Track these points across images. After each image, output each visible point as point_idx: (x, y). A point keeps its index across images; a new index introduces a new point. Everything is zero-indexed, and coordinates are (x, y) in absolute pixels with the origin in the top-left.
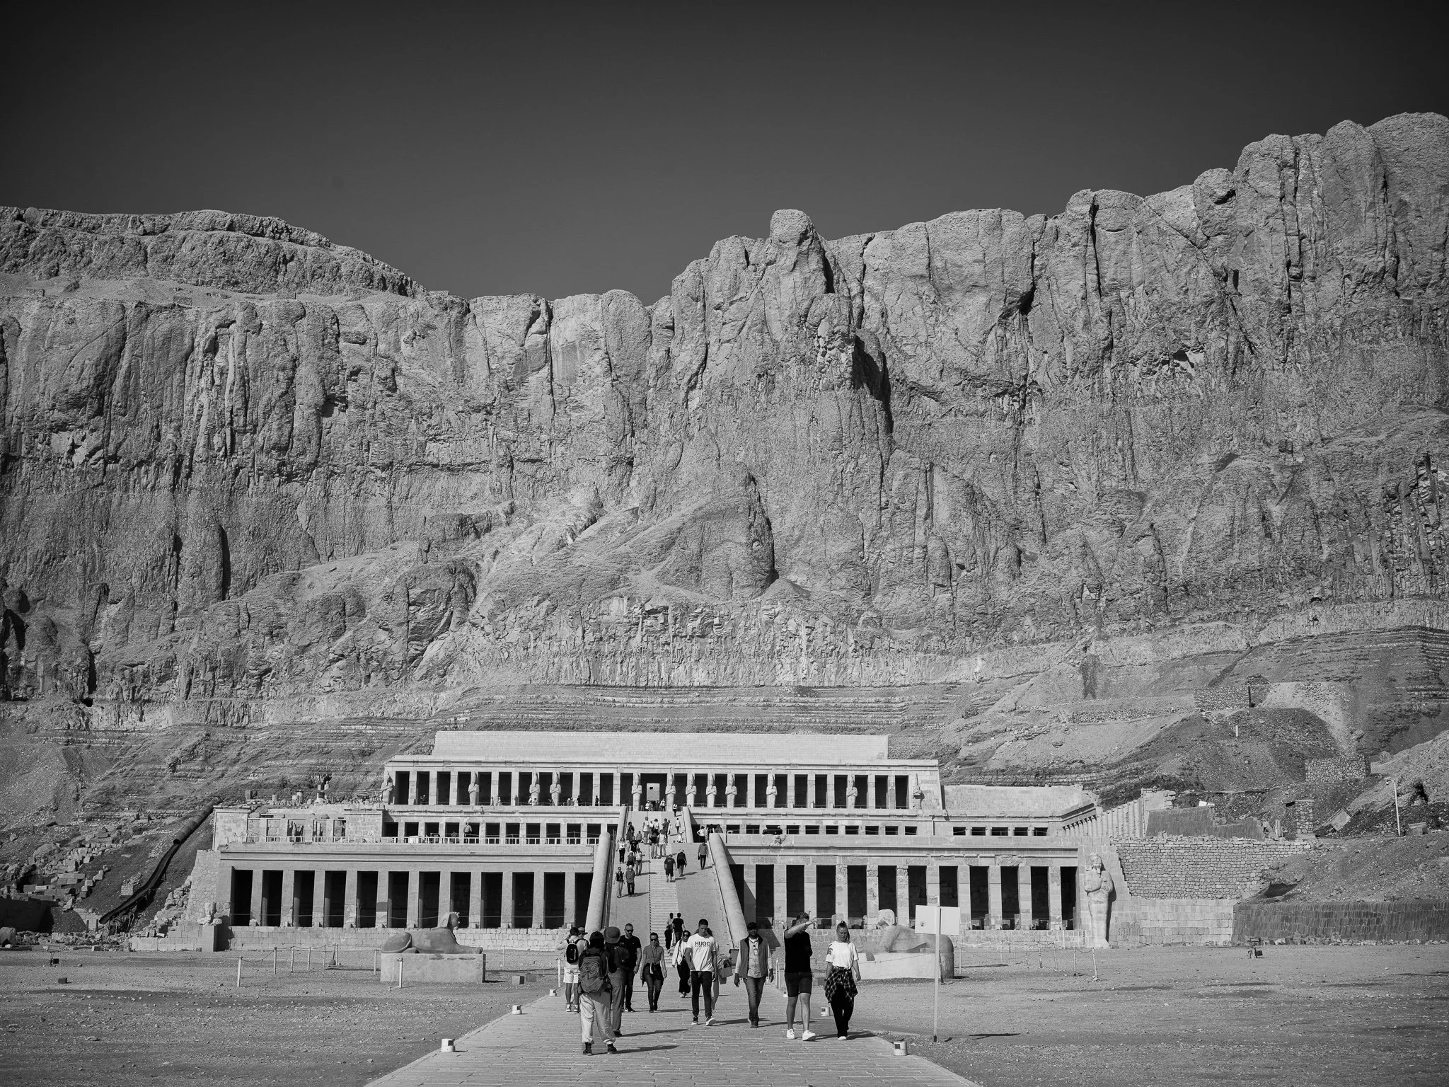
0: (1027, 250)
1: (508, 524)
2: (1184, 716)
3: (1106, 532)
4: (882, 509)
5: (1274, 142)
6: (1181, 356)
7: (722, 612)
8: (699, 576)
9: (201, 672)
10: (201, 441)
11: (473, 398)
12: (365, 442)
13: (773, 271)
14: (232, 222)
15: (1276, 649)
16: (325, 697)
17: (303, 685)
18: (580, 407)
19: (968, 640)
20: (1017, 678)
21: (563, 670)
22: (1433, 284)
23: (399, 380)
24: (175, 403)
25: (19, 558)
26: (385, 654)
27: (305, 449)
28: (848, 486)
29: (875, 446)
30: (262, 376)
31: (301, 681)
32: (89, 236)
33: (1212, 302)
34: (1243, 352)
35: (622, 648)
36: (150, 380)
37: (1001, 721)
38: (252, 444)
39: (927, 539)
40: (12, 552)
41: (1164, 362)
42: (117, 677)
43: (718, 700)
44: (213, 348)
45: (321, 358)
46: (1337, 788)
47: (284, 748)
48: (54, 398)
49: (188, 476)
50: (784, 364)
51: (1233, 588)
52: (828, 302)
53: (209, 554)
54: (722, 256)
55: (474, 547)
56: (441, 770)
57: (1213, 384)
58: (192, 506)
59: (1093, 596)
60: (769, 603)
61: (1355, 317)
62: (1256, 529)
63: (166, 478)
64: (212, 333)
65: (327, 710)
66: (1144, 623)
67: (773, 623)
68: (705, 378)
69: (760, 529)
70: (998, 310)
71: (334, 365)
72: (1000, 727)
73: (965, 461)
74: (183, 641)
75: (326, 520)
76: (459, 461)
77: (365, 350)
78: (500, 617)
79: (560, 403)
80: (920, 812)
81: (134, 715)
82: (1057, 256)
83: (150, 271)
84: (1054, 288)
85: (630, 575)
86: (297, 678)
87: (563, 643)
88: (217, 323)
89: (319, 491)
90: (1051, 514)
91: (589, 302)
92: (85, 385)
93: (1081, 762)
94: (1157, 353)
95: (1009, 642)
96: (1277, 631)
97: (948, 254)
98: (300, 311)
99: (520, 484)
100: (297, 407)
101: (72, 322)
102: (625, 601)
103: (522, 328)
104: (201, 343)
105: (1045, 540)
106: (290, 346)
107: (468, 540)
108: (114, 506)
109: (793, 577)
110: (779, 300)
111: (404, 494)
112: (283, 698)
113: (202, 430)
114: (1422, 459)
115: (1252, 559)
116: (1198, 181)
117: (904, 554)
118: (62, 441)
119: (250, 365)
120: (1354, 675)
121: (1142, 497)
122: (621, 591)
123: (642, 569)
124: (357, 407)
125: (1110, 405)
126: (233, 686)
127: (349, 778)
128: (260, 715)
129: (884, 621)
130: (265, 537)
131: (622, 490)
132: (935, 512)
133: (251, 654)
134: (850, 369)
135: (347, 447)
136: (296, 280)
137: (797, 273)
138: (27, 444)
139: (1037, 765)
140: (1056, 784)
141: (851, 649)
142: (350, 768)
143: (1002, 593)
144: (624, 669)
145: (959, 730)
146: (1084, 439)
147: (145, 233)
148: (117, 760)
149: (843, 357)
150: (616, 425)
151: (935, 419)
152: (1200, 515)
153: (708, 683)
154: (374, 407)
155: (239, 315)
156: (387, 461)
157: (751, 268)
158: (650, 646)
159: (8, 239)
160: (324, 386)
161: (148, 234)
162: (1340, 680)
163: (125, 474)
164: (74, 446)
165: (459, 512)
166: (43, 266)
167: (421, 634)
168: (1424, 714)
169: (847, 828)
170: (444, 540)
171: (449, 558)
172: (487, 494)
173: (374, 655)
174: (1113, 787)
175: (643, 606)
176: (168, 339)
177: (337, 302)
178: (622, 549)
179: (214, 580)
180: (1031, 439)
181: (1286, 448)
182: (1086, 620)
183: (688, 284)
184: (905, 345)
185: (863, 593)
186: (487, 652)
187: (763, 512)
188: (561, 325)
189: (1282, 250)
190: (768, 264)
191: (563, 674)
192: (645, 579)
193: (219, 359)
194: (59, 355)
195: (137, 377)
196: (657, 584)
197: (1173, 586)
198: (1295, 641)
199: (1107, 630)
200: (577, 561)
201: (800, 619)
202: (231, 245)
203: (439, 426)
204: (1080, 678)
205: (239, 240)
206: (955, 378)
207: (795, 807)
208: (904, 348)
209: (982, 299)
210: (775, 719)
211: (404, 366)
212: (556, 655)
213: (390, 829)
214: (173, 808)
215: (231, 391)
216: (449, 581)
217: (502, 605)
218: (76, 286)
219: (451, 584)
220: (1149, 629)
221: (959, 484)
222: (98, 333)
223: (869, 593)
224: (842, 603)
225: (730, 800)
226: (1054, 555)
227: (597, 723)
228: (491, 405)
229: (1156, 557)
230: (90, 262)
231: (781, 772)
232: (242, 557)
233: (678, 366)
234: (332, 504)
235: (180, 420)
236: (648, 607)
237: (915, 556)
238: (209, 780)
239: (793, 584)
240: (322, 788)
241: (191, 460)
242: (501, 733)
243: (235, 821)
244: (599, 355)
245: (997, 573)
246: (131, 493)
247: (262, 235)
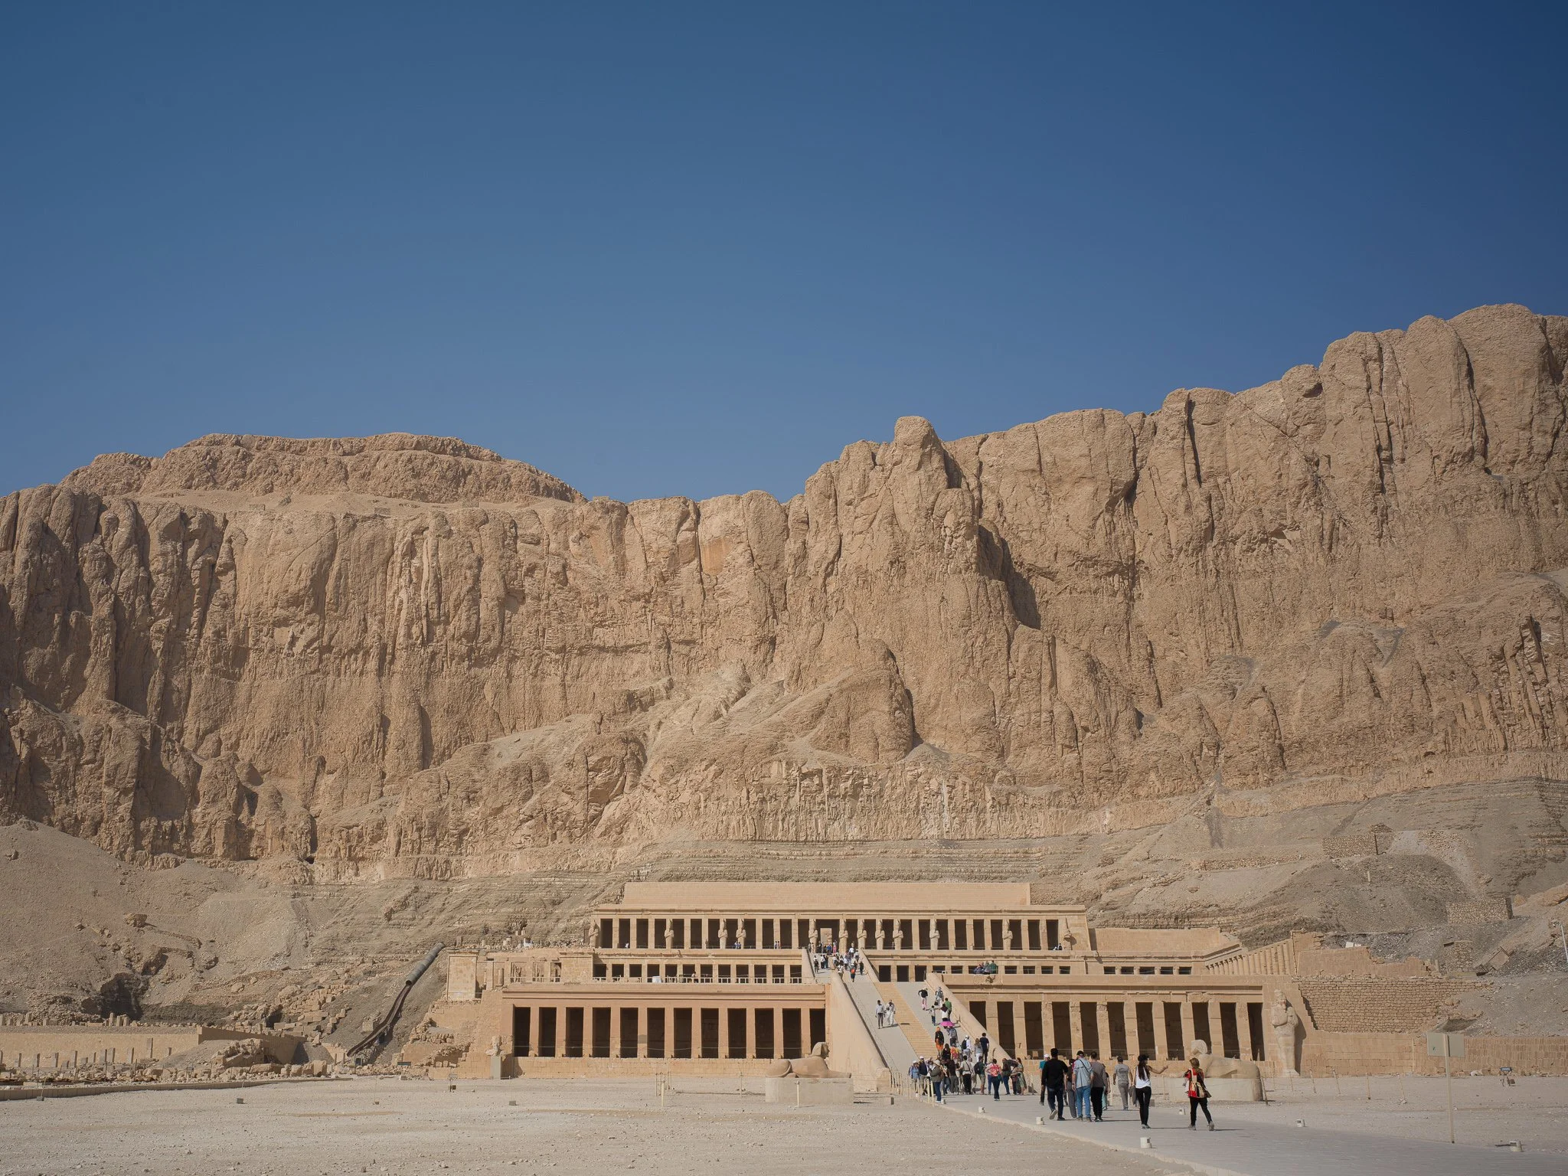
0: (1129, 444)
1: (668, 698)
2: (1314, 862)
3: (1219, 695)
4: (1010, 678)
5: (1359, 340)
6: (1279, 534)
7: (870, 774)
8: (847, 742)
9: (409, 832)
10: (402, 631)
11: (633, 588)
12: (540, 628)
13: (899, 471)
14: (418, 442)
15: (1394, 800)
16: (518, 852)
17: (498, 843)
18: (726, 594)
19: (1096, 795)
20: (1145, 829)
21: (731, 827)
22: (1521, 461)
23: (569, 574)
24: (379, 600)
25: (248, 735)
26: (568, 814)
27: (490, 636)
28: (978, 658)
29: (1001, 622)
30: (451, 574)
31: (495, 839)
32: (297, 458)
33: (1306, 485)
34: (1338, 529)
35: (782, 807)
36: (357, 580)
37: (1137, 869)
38: (445, 633)
39: (1053, 704)
40: (242, 730)
41: (1263, 541)
42: (336, 837)
43: (871, 851)
44: (411, 551)
45: (502, 557)
46: (1481, 929)
47: (483, 898)
48: (276, 597)
49: (392, 662)
50: (914, 551)
51: (1346, 744)
52: (953, 495)
53: (411, 729)
54: (851, 458)
55: (640, 719)
56: (640, 917)
57: (1311, 558)
58: (396, 688)
59: (1211, 753)
60: (911, 765)
61: (1448, 493)
62: (1365, 690)
63: (372, 664)
64: (408, 538)
65: (520, 865)
66: (1263, 777)
67: (917, 782)
68: (840, 565)
69: (900, 699)
70: (1105, 497)
71: (513, 563)
72: (1137, 874)
73: (1081, 633)
74: (391, 805)
75: (509, 697)
76: (622, 643)
77: (538, 549)
78: (673, 781)
79: (709, 590)
80: (1072, 953)
81: (350, 871)
82: (1156, 449)
83: (350, 486)
84: (1156, 477)
85: (785, 741)
86: (492, 836)
87: (730, 803)
88: (413, 530)
89: (503, 673)
90: (1165, 679)
91: (731, 501)
92: (302, 585)
93: (1217, 905)
94: (1255, 532)
95: (1137, 797)
96: (1391, 782)
97: (1057, 450)
98: (483, 518)
99: (677, 662)
100: (482, 600)
101: (291, 532)
102: (784, 765)
103: (674, 526)
104: (400, 548)
105: (1160, 704)
106: (475, 548)
107: (634, 713)
108: (328, 688)
109: (931, 741)
110: (906, 496)
111: (575, 673)
112: (479, 854)
113: (402, 622)
114: (1525, 622)
115: (1363, 717)
116: (1286, 376)
117: (1033, 718)
118: (283, 635)
119: (442, 565)
120: (1476, 823)
121: (1250, 663)
122: (780, 755)
123: (796, 736)
124: (533, 598)
125: (1214, 580)
126: (437, 845)
127: (543, 925)
128: (460, 870)
129: (1017, 779)
130: (457, 713)
131: (766, 666)
132: (1058, 681)
133: (451, 815)
134: (974, 555)
135: (525, 634)
136: (474, 490)
137: (921, 471)
138: (253, 637)
139: (1176, 908)
140: (1196, 926)
141: (988, 805)
142: (543, 916)
143: (1125, 752)
144: (786, 826)
145: (1098, 878)
146: (1191, 611)
147: (345, 454)
148: (337, 910)
149: (969, 545)
150: (759, 608)
151: (1051, 597)
152: (1309, 678)
153: (861, 836)
154: (548, 598)
155: (432, 523)
156: (560, 645)
157: (877, 468)
158: (807, 805)
159: (229, 462)
160: (504, 581)
161: (348, 454)
162: (1461, 828)
163: (337, 661)
164: (294, 640)
165: (624, 688)
166: (260, 483)
167: (601, 797)
168: (1550, 859)
169: (1006, 968)
170: (615, 713)
171: (619, 729)
172: (647, 672)
173: (559, 815)
174: (1251, 929)
175: (800, 769)
176: (372, 545)
177: (512, 508)
178: (775, 718)
179: (415, 751)
180: (1142, 612)
181: (1387, 615)
182: (1207, 775)
183: (821, 484)
184: (1021, 531)
185: (996, 754)
186: (659, 812)
187: (902, 683)
188: (708, 522)
189: (1371, 436)
190: (894, 465)
191: (731, 831)
192: (800, 745)
193: (415, 562)
194: (280, 561)
195: (347, 578)
196: (810, 749)
197: (1287, 743)
198: (1412, 791)
199: (1227, 785)
200: (733, 730)
201: (941, 779)
202: (418, 462)
203: (604, 613)
204: (1205, 828)
205: (425, 458)
206: (1069, 560)
207: (956, 949)
208: (1021, 534)
209: (1089, 488)
210: (924, 869)
211: (573, 563)
212: (725, 813)
213: (599, 971)
214: (390, 952)
215: (426, 588)
216: (622, 749)
217: (672, 771)
218: (289, 501)
219: (624, 752)
220: (1268, 783)
221: (1079, 654)
222: (313, 541)
223: (1002, 754)
224: (978, 764)
225: (897, 943)
226: (1172, 716)
227: (764, 874)
228: (650, 594)
229: (1270, 717)
230: (299, 479)
231: (943, 917)
232: (440, 732)
233: (814, 556)
234: (514, 683)
235: (381, 613)
236: (804, 770)
237: (1042, 720)
238: (420, 927)
239: (932, 747)
240: (520, 934)
241: (394, 647)
242: (681, 884)
243: (465, 965)
244: (741, 548)
245: (1118, 734)
246: (342, 677)
247: (444, 452)
